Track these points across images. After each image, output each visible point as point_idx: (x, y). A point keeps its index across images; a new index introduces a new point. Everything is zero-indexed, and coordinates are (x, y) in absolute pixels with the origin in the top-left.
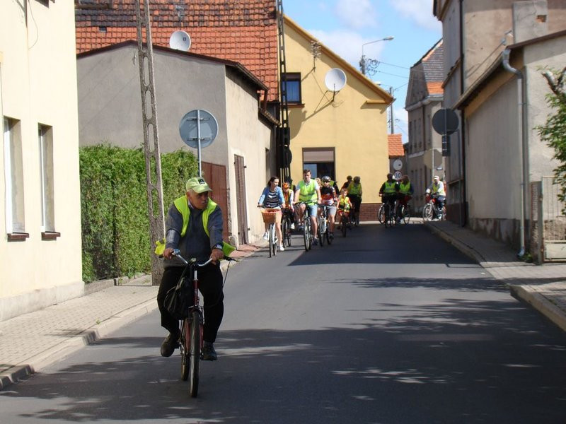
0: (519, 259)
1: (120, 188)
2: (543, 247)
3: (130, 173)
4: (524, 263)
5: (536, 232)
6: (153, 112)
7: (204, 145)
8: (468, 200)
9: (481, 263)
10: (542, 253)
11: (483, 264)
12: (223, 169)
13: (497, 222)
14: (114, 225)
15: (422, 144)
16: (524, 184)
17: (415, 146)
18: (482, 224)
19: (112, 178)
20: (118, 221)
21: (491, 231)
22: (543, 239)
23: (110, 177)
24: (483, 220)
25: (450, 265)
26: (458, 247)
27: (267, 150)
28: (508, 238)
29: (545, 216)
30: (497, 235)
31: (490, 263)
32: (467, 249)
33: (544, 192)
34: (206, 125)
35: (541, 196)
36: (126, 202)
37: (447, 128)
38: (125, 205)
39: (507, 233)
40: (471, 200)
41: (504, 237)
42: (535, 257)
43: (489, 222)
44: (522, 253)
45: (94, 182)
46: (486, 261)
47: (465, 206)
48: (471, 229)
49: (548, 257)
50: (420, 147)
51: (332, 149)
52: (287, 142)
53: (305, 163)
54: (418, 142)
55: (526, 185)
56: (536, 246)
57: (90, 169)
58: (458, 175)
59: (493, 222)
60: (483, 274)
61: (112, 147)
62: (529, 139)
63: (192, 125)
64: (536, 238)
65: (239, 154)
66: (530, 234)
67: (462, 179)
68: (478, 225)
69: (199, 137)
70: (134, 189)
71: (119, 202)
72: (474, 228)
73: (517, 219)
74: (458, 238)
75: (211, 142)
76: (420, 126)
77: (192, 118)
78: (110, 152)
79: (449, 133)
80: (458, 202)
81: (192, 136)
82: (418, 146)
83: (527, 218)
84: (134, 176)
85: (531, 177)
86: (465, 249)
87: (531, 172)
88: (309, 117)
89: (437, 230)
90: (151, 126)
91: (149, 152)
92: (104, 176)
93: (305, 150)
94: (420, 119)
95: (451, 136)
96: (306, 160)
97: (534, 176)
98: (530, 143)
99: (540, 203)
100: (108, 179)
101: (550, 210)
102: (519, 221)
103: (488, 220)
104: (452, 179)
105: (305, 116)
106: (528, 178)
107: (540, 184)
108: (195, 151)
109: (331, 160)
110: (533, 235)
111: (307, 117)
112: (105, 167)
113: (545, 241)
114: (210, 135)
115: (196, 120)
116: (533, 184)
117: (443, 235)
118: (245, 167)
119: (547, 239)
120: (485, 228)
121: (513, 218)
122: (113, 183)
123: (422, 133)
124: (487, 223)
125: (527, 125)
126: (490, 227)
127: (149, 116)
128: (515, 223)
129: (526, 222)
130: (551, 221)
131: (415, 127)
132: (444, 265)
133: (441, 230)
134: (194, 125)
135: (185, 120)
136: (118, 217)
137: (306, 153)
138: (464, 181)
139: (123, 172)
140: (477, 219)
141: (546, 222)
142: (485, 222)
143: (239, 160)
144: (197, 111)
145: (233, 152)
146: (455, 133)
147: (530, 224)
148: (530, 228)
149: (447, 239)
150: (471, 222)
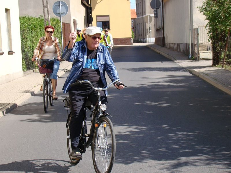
0: (189, 59)
1: (34, 33)
2: (199, 54)
3: (37, 27)
4: (191, 61)
5: (196, 48)
6: (47, 3)
7: (63, 15)
8: (165, 36)
9: (174, 61)
10: (199, 56)
11: (175, 61)
12: (69, 25)
13: (178, 45)
14: (32, 48)
15: (142, 12)
16: (191, 29)
17: (139, 14)
18: (172, 46)
19: (31, 30)
20: (34, 47)
21: (176, 48)
22: (199, 51)
23: (31, 29)
24: (172, 44)
25: (162, 62)
26: (163, 55)
27: (84, 17)
28: (184, 51)
29: (200, 42)
30: (179, 50)
31: (178, 61)
32: (168, 56)
33: (199, 32)
34: (63, 7)
35: (198, 34)
36: (36, 39)
37: (156, 7)
38: (36, 40)
39: (183, 49)
40: (166, 35)
41: (182, 50)
42: (195, 58)
43: (175, 45)
44: (190, 56)
45: (25, 31)
46: (176, 60)
47: (164, 38)
48: (166, 47)
49: (201, 58)
50: (141, 14)
51: (108, 16)
52: (91, 13)
53: (97, 22)
54: (140, 12)
55: (192, 30)
56: (196, 54)
57: (24, 26)
58: (160, 26)
59: (177, 44)
60: (176, 66)
61: (30, 17)
62: (193, 11)
63: (58, 7)
64: (196, 51)
65: (75, 19)
66: (193, 49)
67: (162, 27)
68: (170, 46)
69: (61, 12)
70: (39, 34)
71: (34, 39)
72: (168, 47)
73: (188, 43)
74: (162, 51)
75: (66, 14)
76: (141, 5)
77: (58, 5)
78: (29, 19)
79: (157, 9)
80: (161, 36)
81: (58, 12)
82: (140, 13)
83: (192, 43)
84: (39, 28)
85: (194, 26)
86: (166, 56)
87: (194, 25)
88: (99, 3)
89: (152, 48)
90: (46, 9)
91: (46, 19)
92: (28, 29)
93: (97, 16)
94: (140, 2)
95: (158, 10)
96: (98, 21)
97: (195, 26)
98: (193, 13)
99: (198, 37)
100: (30, 30)
101: (202, 39)
102: (189, 44)
103: (174, 44)
104: (157, 27)
105: (97, 2)
106: (193, 27)
107: (197, 29)
108: (59, 18)
109: (108, 20)
110: (194, 49)
111: (98, 2)
112: (28, 25)
113: (200, 52)
114: (65, 11)
115: (59, 5)
116: (194, 29)
117: (155, 50)
118: (77, 24)
119: (200, 51)
120: (173, 47)
121: (186, 43)
122: (32, 31)
123: (142, 8)
124: (174, 45)
125: (192, 6)
126: (175, 46)
127: (45, 5)
128: (187, 45)
129: (192, 44)
130: (202, 44)
131: (139, 6)
132: (160, 62)
133: (155, 48)
134: (59, 7)
135: (55, 5)
136: (34, 45)
137: (97, 18)
138: (163, 28)
139: (35, 27)
140: (169, 43)
141: (200, 44)
142: (173, 44)
143: (75, 21)
144: (59, 1)
145: (73, 18)
146: (160, 9)
147: (194, 45)
148: (193, 47)
149: (158, 52)
150: (166, 45)
